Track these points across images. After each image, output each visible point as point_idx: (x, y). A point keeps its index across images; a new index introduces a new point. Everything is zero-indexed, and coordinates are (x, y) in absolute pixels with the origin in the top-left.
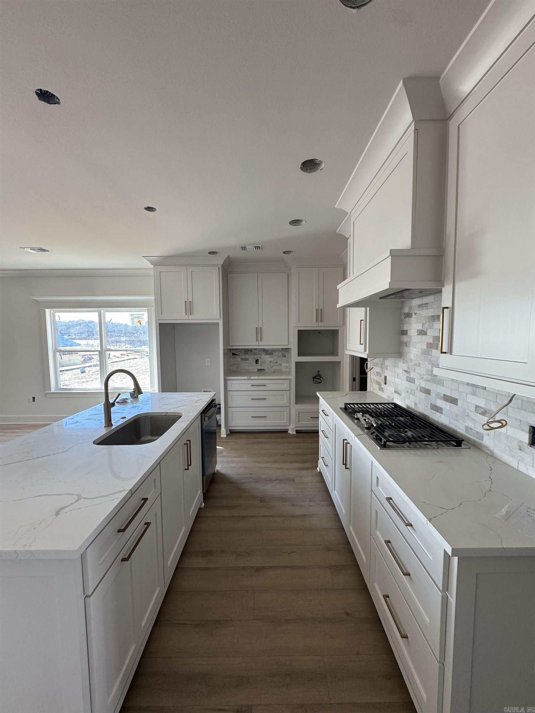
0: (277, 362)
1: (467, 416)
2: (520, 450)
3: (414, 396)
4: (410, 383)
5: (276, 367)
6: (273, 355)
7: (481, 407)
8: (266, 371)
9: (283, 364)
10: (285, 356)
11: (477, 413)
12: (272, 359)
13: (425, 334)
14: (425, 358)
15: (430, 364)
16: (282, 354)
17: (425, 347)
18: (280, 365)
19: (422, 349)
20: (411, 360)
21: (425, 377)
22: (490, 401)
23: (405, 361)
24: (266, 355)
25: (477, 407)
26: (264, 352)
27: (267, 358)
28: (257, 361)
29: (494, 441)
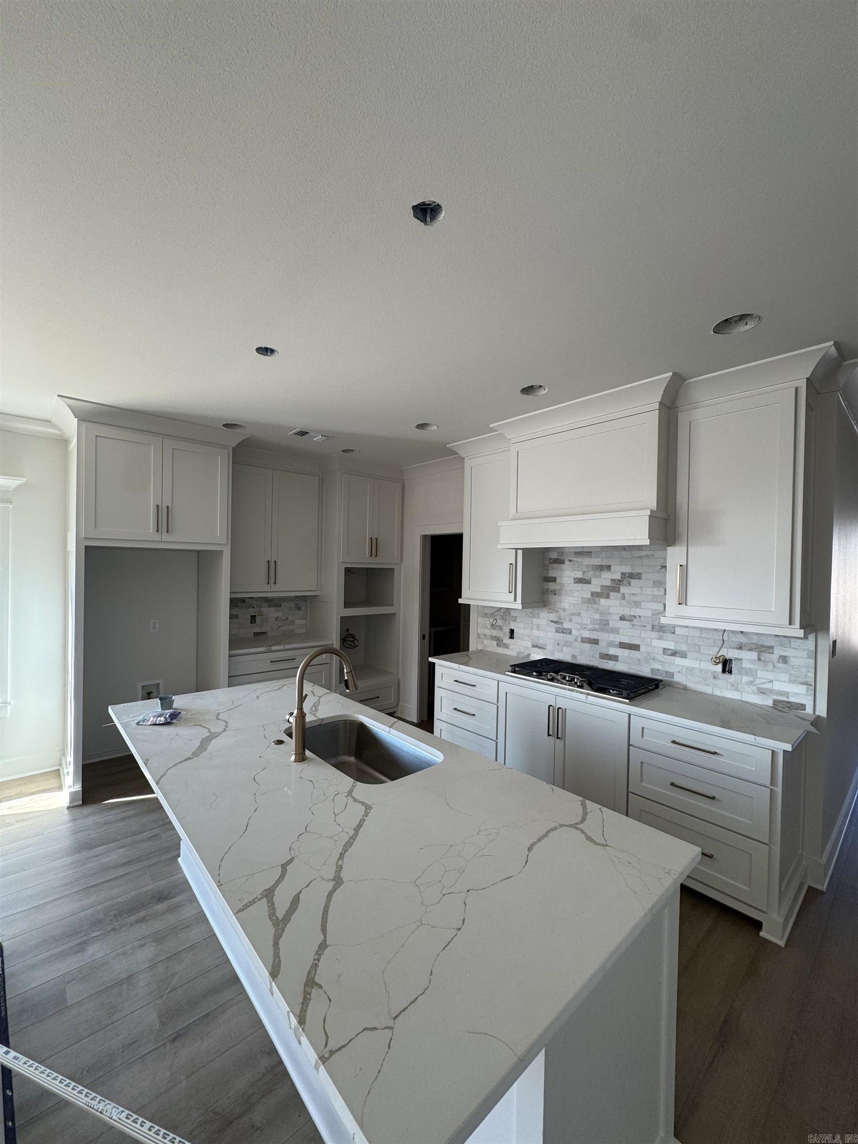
0: (288, 618)
1: (653, 659)
2: (715, 678)
3: (571, 647)
4: (562, 634)
5: (286, 628)
6: (280, 606)
7: (669, 649)
8: (268, 634)
9: (297, 622)
10: (299, 609)
11: (665, 655)
12: (280, 614)
13: (589, 582)
14: (588, 607)
15: (597, 613)
16: (296, 605)
17: (589, 596)
18: (293, 623)
19: (583, 598)
20: (564, 610)
21: (590, 627)
22: (681, 642)
23: (552, 610)
24: (269, 607)
25: (664, 649)
26: (265, 602)
27: (271, 613)
28: (253, 618)
29: (686, 676)
